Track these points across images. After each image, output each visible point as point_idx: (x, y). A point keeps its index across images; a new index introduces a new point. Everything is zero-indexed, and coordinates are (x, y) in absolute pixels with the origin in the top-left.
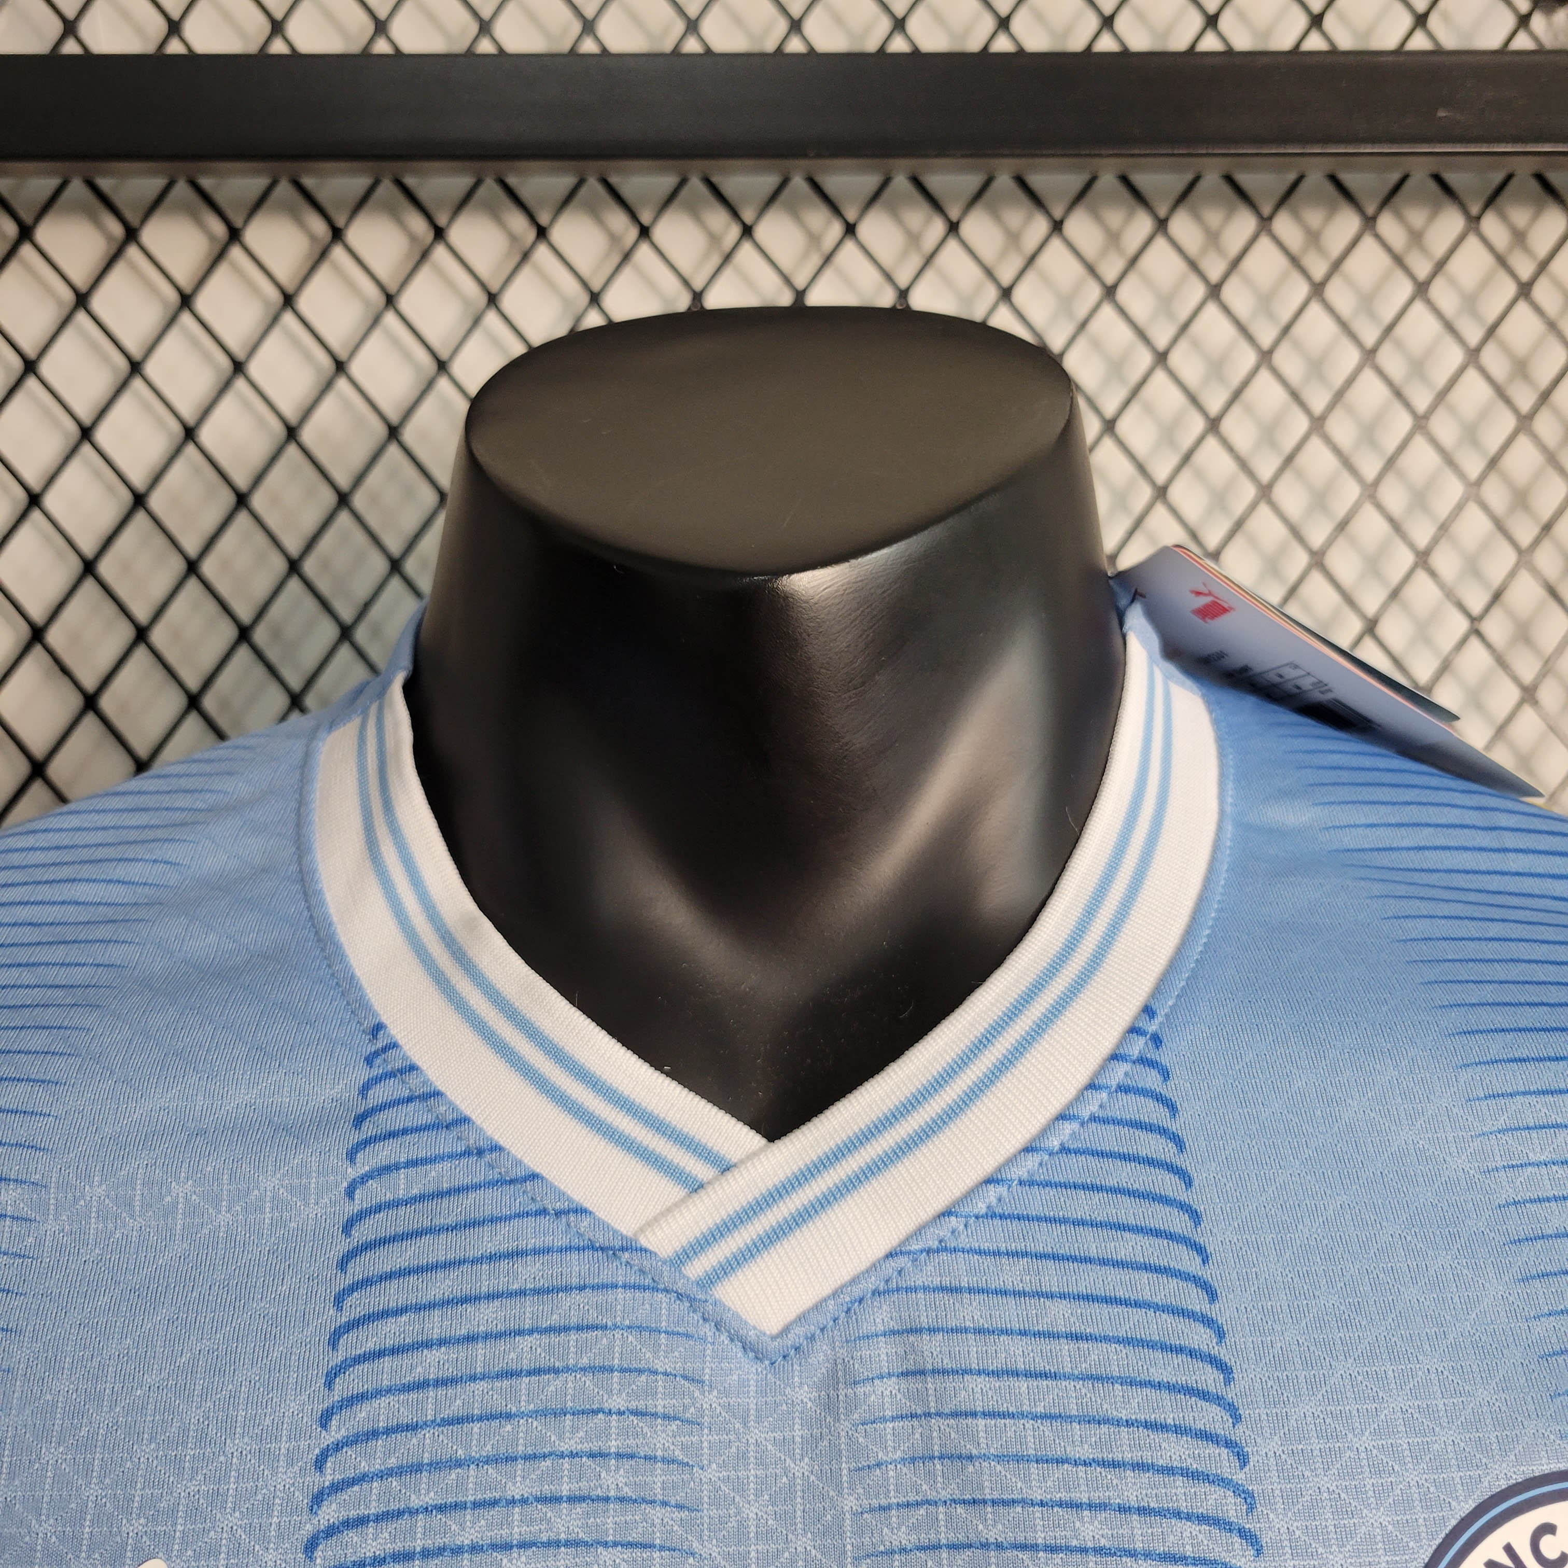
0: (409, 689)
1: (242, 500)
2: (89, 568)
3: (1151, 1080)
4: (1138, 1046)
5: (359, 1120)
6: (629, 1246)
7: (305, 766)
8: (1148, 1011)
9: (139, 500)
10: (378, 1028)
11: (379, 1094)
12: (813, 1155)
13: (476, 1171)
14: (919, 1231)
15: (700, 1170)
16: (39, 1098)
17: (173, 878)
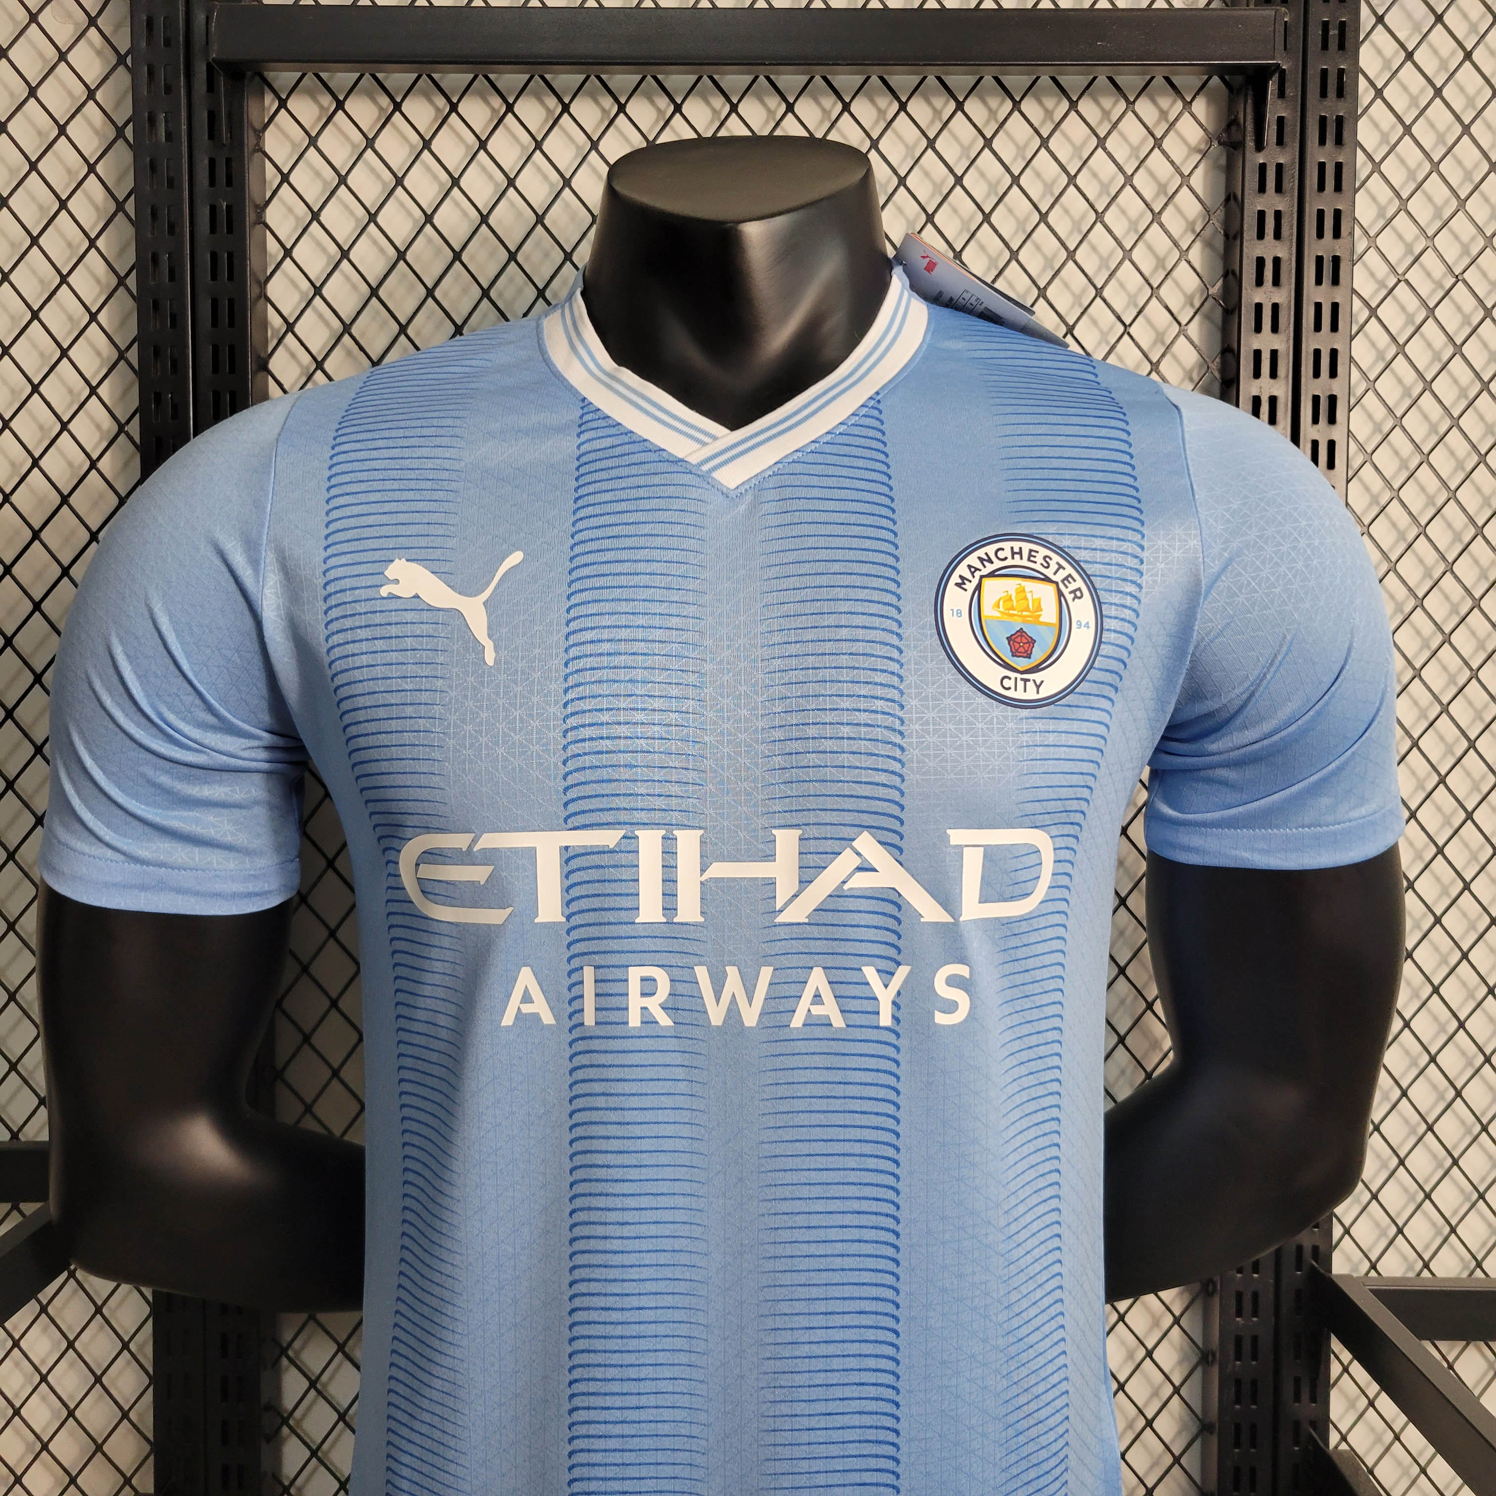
0: (583, 294)
1: (457, 256)
2: (374, 292)
3: (876, 413)
4: (872, 403)
5: (580, 426)
6: (682, 460)
7: (538, 329)
8: (877, 393)
9: (401, 255)
10: (584, 399)
11: (586, 418)
12: (748, 434)
13: (626, 439)
14: (786, 457)
15: (707, 439)
16: (458, 422)
17: (489, 364)
